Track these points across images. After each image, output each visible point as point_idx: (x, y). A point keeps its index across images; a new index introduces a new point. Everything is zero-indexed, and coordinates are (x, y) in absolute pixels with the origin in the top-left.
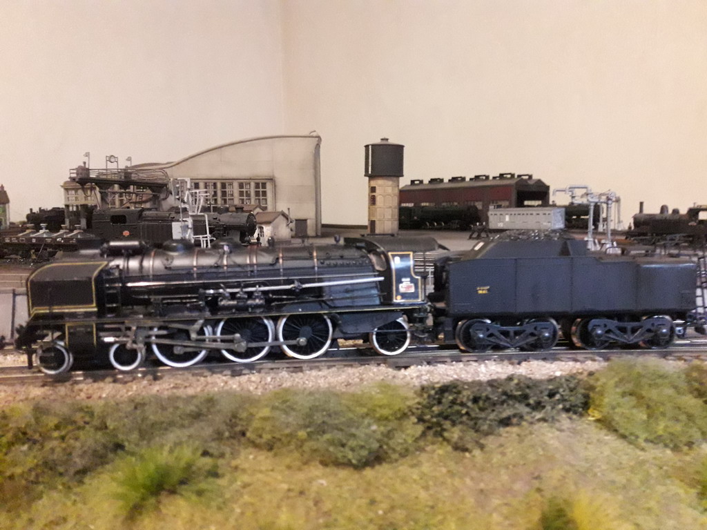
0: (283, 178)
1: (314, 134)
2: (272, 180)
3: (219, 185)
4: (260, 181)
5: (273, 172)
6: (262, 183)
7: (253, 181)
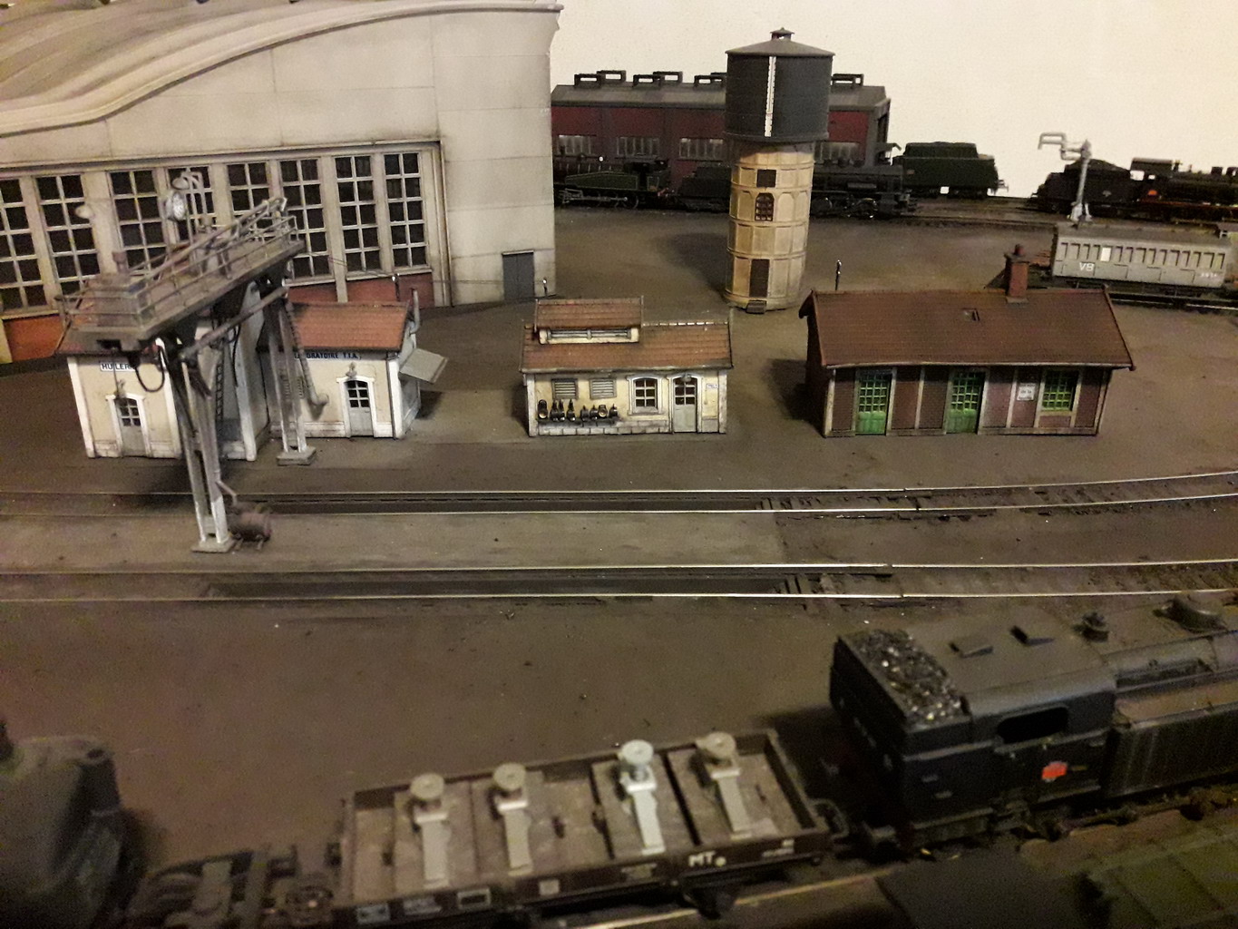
0: (465, 139)
2: (434, 144)
3: (274, 172)
4: (400, 151)
5: (438, 126)
6: (408, 157)
7: (380, 150)
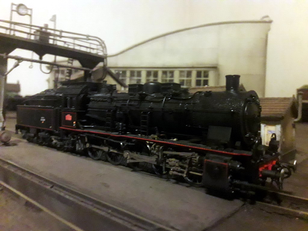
1: (266, 19)
2: (215, 68)
3: (160, 74)
4: (203, 70)
6: (205, 72)
7: (196, 69)
